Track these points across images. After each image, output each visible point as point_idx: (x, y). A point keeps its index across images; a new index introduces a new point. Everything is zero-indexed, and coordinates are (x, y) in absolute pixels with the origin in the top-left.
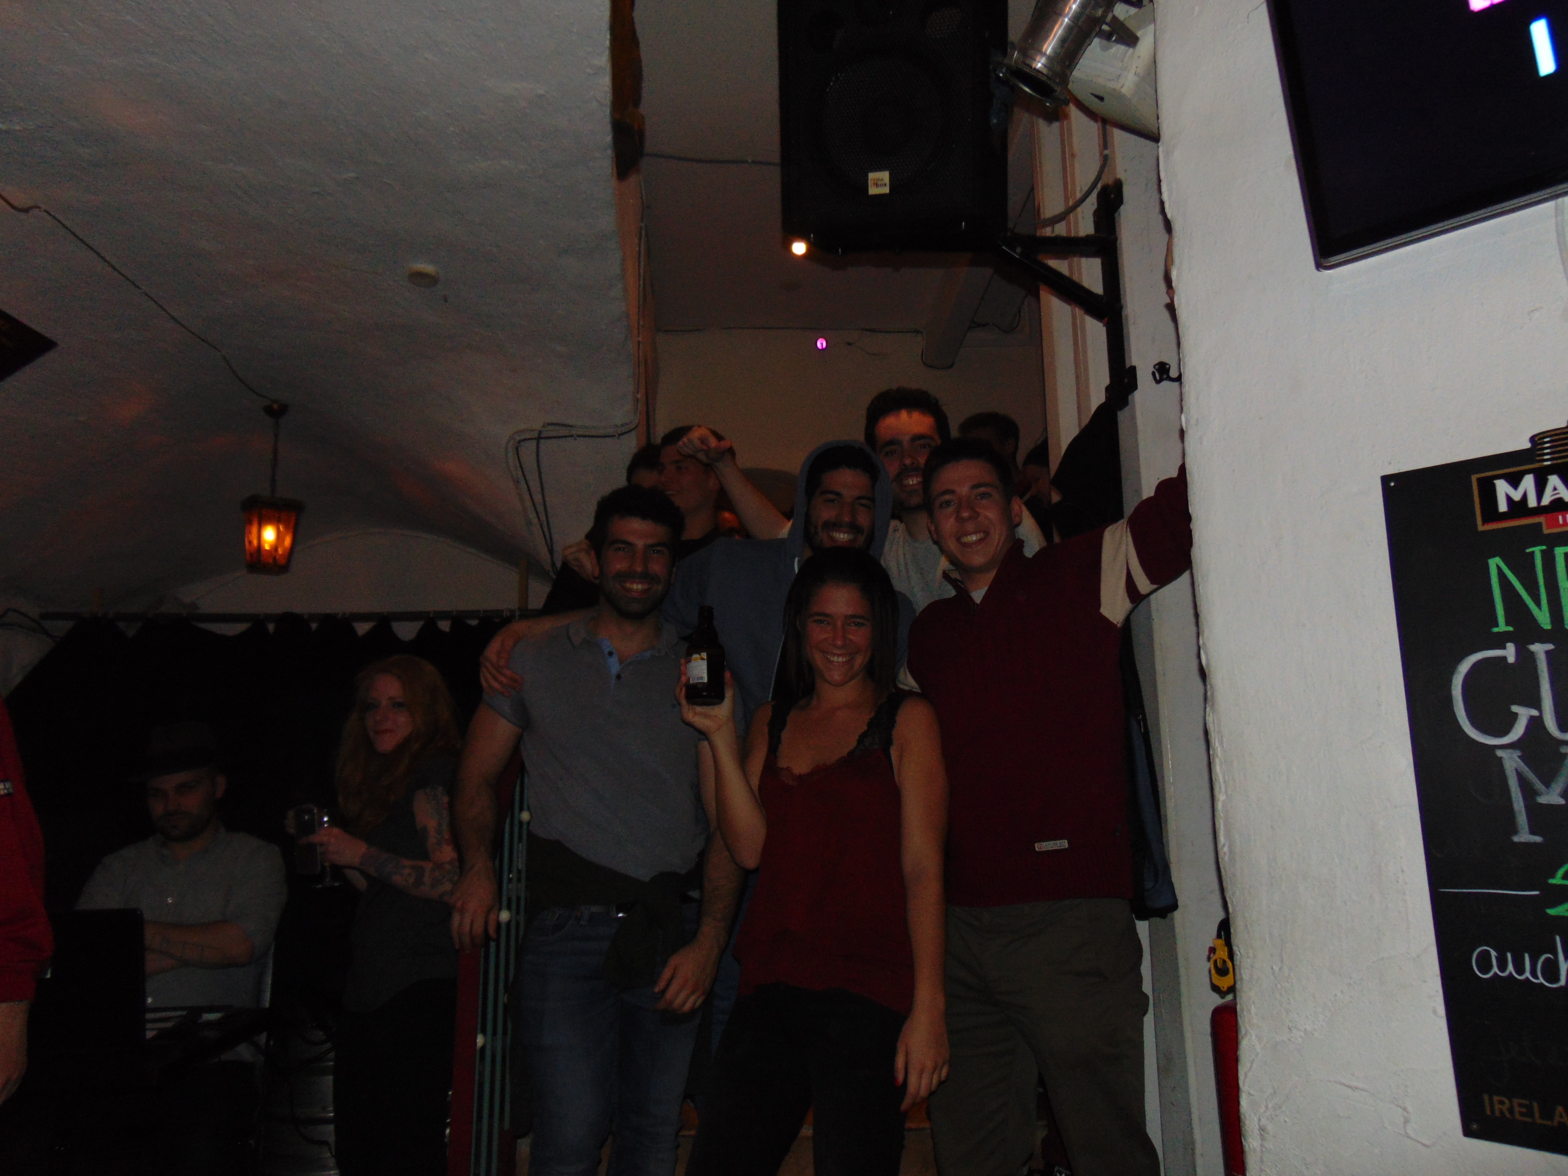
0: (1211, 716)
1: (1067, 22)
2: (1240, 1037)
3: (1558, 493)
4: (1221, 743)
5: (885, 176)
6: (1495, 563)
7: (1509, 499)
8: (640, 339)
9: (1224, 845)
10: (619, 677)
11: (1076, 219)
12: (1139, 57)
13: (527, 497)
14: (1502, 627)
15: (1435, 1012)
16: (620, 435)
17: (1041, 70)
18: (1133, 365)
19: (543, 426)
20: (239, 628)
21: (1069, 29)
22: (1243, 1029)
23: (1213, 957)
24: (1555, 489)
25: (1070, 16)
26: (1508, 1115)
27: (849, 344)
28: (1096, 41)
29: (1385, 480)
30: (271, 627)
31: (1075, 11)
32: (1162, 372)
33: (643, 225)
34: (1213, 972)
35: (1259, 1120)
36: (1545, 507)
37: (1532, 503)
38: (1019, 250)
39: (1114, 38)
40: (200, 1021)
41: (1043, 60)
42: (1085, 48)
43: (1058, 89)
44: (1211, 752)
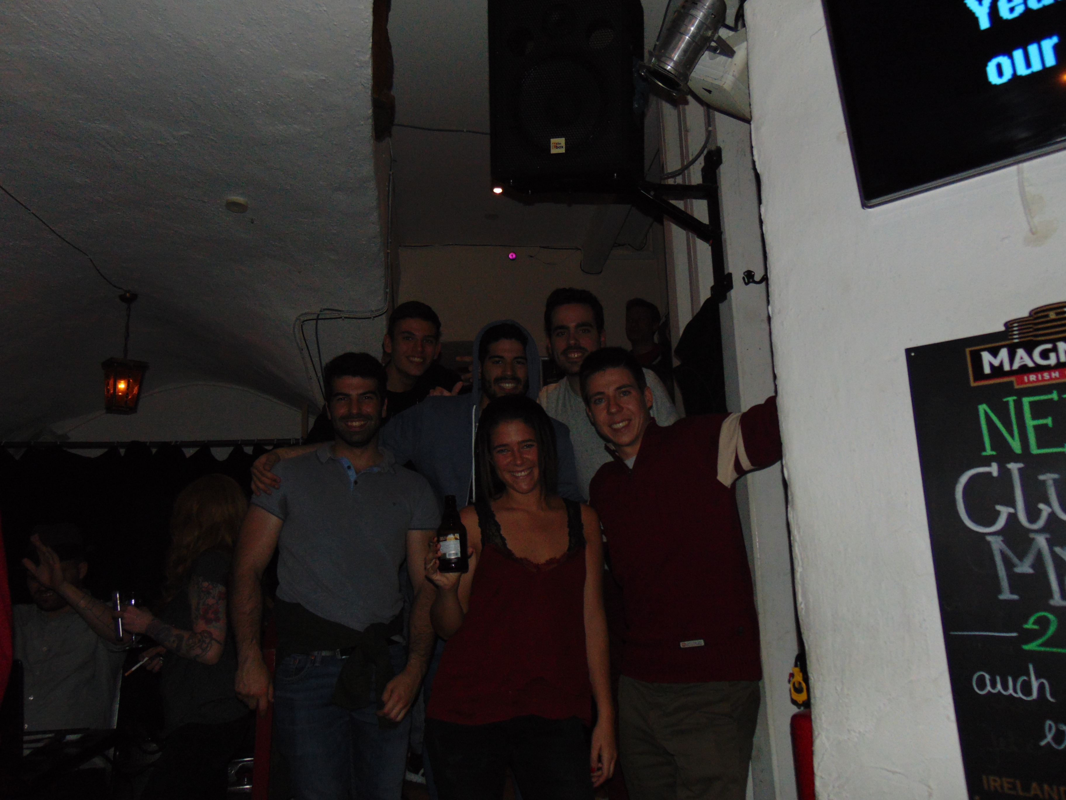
0: (791, 513)
1: (688, 39)
2: (814, 737)
3: (1024, 361)
4: (799, 532)
5: (562, 141)
6: (983, 408)
7: (991, 365)
8: (389, 251)
9: (801, 604)
10: (356, 482)
11: (689, 174)
12: (735, 64)
13: (308, 359)
14: (989, 452)
15: (948, 718)
16: (374, 317)
17: (670, 71)
18: (730, 272)
19: (321, 311)
20: (98, 453)
21: (689, 44)
22: (816, 733)
23: (793, 680)
24: (1022, 358)
25: (689, 35)
26: (999, 789)
27: (531, 257)
28: (707, 53)
29: (908, 351)
30: (122, 451)
31: (693, 31)
32: (749, 277)
33: (391, 173)
34: (792, 690)
35: (829, 796)
36: (1016, 371)
37: (1007, 367)
38: (652, 193)
39: (718, 52)
40: (65, 741)
41: (672, 64)
42: (700, 56)
43: (682, 84)
44: (792, 538)
